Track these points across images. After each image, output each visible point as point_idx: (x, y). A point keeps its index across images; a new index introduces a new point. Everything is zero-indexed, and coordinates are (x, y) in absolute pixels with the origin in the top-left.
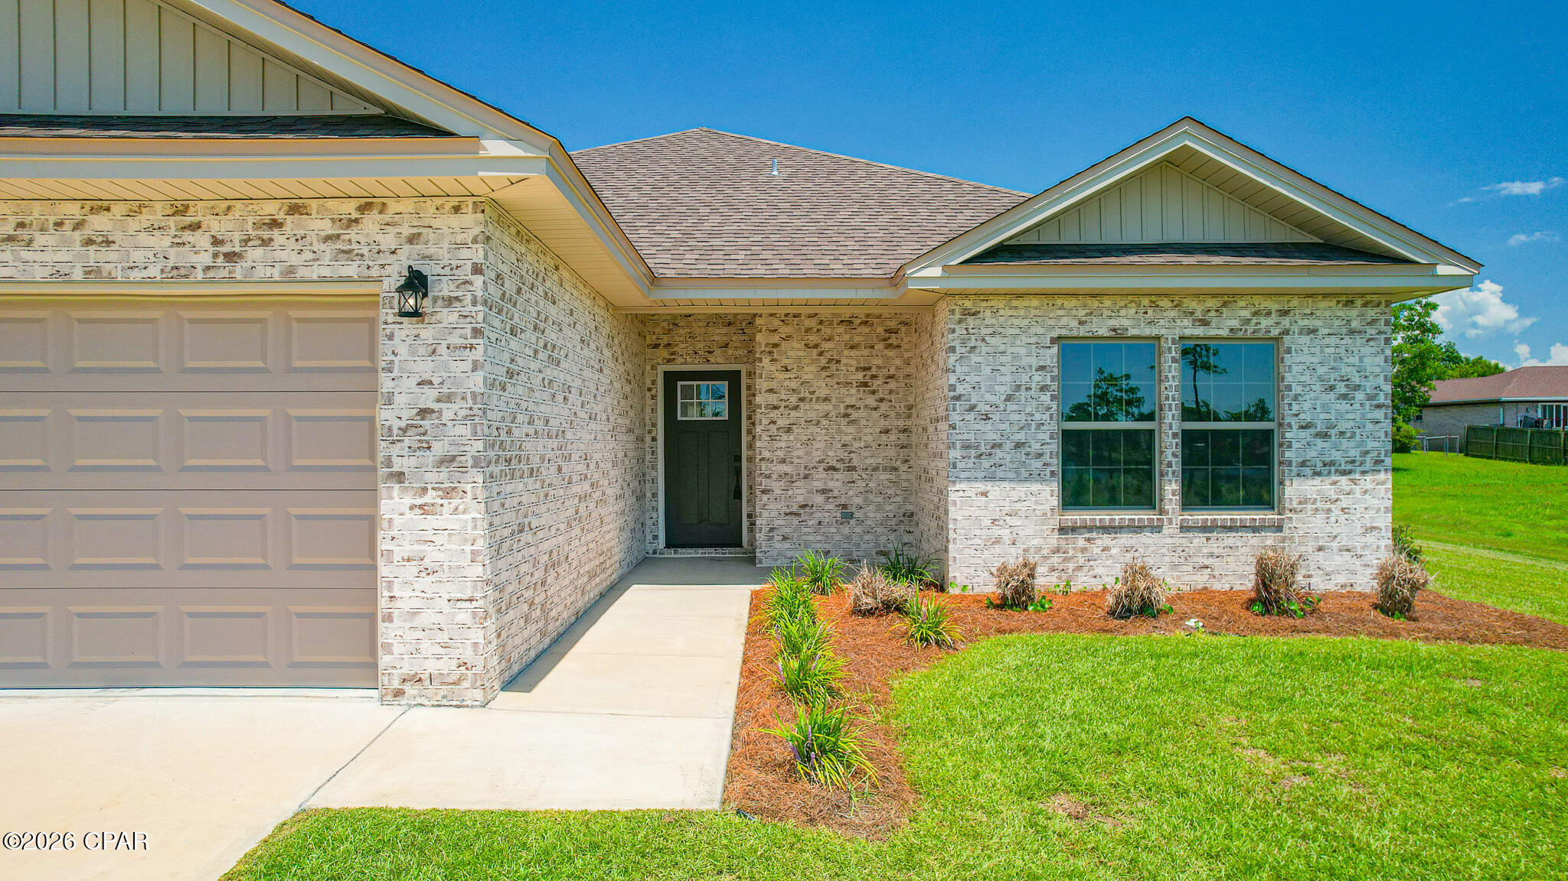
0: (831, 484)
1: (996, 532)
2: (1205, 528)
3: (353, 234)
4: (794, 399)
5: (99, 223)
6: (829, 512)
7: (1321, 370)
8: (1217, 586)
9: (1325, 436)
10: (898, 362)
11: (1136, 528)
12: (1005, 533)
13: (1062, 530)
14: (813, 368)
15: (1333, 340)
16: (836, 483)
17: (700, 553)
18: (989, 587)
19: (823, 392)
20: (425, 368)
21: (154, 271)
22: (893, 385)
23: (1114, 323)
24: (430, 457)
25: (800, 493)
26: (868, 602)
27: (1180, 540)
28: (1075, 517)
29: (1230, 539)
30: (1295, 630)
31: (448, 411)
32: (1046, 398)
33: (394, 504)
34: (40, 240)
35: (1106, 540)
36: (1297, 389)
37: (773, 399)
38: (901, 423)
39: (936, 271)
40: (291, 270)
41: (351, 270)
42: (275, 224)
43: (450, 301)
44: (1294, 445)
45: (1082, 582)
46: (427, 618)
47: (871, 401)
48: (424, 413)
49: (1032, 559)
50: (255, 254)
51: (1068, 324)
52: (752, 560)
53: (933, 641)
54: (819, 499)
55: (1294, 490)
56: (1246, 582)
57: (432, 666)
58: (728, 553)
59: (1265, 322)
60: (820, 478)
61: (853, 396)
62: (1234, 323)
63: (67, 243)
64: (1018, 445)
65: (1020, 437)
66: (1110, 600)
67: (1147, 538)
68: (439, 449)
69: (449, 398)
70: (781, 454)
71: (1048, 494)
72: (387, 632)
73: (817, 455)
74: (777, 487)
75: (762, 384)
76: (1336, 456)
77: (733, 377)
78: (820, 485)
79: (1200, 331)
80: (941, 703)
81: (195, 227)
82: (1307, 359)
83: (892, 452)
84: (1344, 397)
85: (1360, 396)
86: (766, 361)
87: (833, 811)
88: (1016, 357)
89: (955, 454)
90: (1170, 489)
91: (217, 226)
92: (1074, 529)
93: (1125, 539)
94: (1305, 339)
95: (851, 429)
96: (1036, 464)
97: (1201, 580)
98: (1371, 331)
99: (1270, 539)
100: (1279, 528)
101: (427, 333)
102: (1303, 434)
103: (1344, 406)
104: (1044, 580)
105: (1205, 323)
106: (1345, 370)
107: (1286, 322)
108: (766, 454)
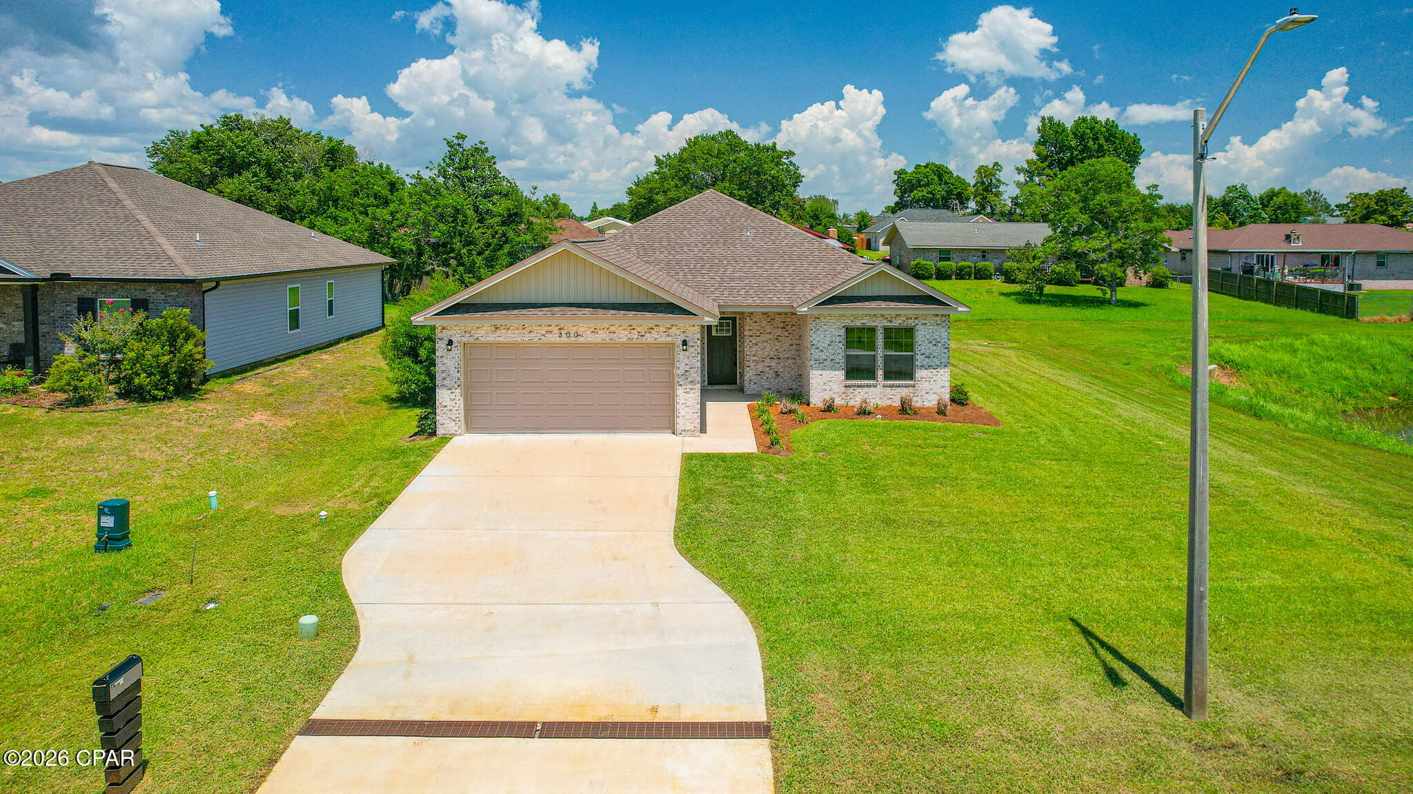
0: (772, 364)
1: (825, 387)
2: (891, 386)
3: (670, 331)
4: (758, 333)
5: (612, 328)
6: (771, 374)
7: (928, 336)
8: (894, 405)
9: (929, 357)
10: (796, 320)
11: (869, 386)
12: (828, 387)
13: (845, 387)
14: (765, 322)
15: (932, 327)
16: (773, 363)
17: (721, 387)
18: (821, 405)
19: (768, 331)
20: (687, 361)
21: (625, 339)
22: (794, 328)
23: (862, 321)
24: (688, 381)
25: (760, 367)
26: (785, 410)
27: (883, 390)
28: (850, 382)
29: (898, 390)
30: (907, 419)
31: (692, 371)
32: (841, 345)
33: (680, 391)
34: (600, 332)
35: (859, 390)
36: (920, 343)
37: (751, 333)
38: (796, 342)
39: (806, 309)
40: (656, 339)
41: (670, 339)
42: (652, 328)
43: (692, 346)
44: (919, 360)
45: (852, 403)
46: (687, 417)
47: (786, 334)
48: (686, 371)
49: (833, 396)
50: (647, 335)
51: (848, 323)
52: (742, 390)
53: (801, 422)
54: (767, 369)
55: (920, 374)
56: (897, 404)
57: (688, 428)
58: (732, 387)
59: (910, 321)
60: (768, 361)
61: (779, 332)
62: (900, 322)
63: (605, 333)
64: (832, 360)
65: (832, 357)
66: (855, 410)
67: (872, 389)
68: (690, 379)
69: (692, 368)
70: (753, 353)
71: (841, 374)
72: (679, 420)
73: (767, 353)
74: (752, 365)
75: (747, 328)
76: (932, 364)
77: (734, 319)
78: (768, 364)
79: (889, 324)
80: (801, 436)
81: (634, 329)
82: (924, 333)
83: (794, 352)
84: (935, 345)
85: (940, 345)
86: (748, 319)
87: (778, 453)
88: (831, 332)
89: (812, 362)
90: (880, 373)
91: (639, 329)
92: (849, 386)
93: (866, 389)
94: (923, 327)
95: (779, 344)
96: (838, 366)
97: (889, 402)
98: (944, 324)
99: (911, 390)
100: (914, 387)
101: (687, 353)
102: (922, 357)
103: (935, 348)
104: (838, 402)
105: (891, 322)
106: (935, 337)
107: (917, 321)
108: (748, 353)
